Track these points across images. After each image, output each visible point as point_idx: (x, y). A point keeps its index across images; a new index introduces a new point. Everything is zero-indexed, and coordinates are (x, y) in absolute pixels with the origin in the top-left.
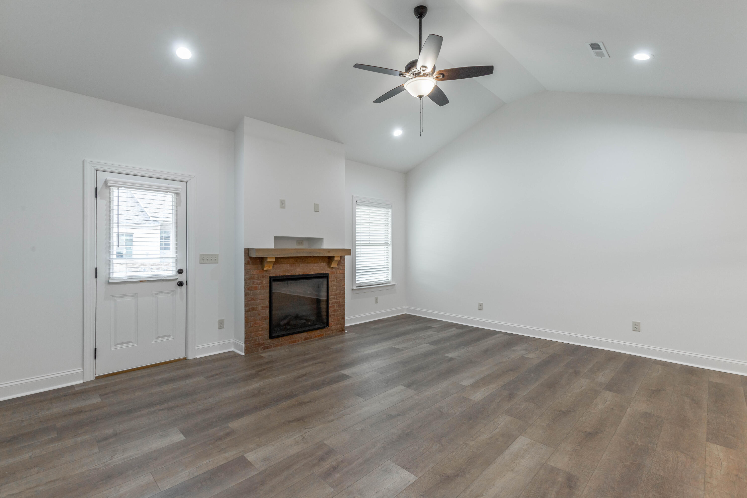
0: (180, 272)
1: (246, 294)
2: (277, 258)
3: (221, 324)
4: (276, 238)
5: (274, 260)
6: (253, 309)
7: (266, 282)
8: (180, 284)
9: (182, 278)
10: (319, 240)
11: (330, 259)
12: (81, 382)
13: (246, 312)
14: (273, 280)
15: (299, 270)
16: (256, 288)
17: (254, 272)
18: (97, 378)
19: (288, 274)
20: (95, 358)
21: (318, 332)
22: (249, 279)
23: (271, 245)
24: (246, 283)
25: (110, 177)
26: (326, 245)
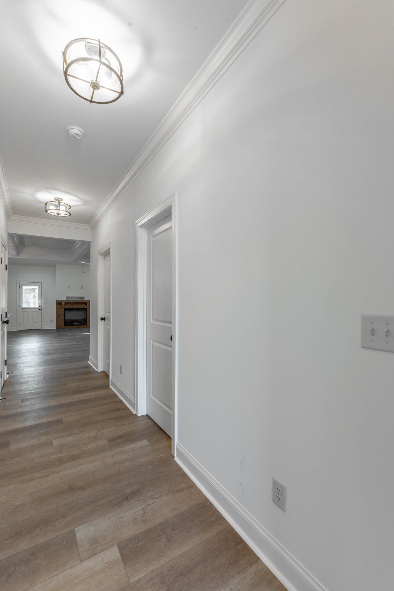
0: (40, 306)
1: (56, 313)
2: (65, 303)
3: (51, 321)
4: (67, 297)
5: (64, 303)
6: (59, 317)
7: (63, 310)
8: (40, 309)
9: (40, 308)
10: (84, 298)
11: (86, 304)
12: (15, 331)
13: (56, 317)
14: (66, 309)
15: (75, 306)
16: (60, 311)
17: (59, 307)
18: (20, 330)
19: (71, 307)
20: (19, 325)
21: (82, 326)
22: (57, 309)
23: (65, 299)
24: (56, 310)
25: (22, 283)
26: (85, 299)
